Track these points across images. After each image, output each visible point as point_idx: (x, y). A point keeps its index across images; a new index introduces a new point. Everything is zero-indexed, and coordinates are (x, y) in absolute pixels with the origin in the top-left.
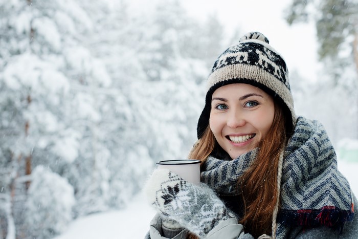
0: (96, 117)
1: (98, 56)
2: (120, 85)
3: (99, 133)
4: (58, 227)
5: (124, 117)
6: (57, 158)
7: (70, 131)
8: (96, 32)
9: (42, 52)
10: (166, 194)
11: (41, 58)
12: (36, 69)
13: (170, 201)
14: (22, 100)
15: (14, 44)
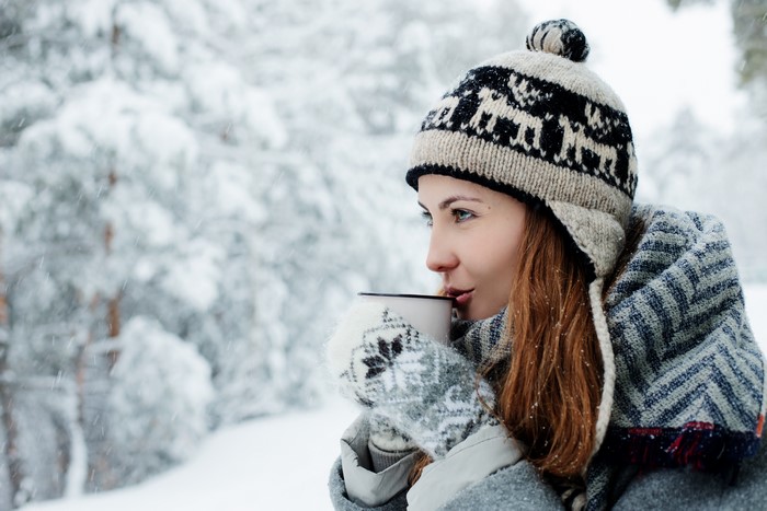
0: (256, 212)
1: (259, 82)
2: (306, 143)
3: (262, 246)
4: (177, 448)
5: (318, 214)
6: (175, 301)
7: (199, 243)
8: (256, 31)
9: (137, 75)
10: (373, 355)
11: (135, 88)
12: (126, 111)
13: (380, 370)
14: (97, 179)
15: (78, 59)
